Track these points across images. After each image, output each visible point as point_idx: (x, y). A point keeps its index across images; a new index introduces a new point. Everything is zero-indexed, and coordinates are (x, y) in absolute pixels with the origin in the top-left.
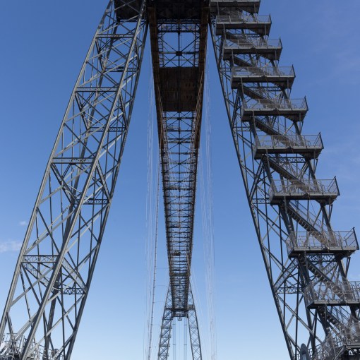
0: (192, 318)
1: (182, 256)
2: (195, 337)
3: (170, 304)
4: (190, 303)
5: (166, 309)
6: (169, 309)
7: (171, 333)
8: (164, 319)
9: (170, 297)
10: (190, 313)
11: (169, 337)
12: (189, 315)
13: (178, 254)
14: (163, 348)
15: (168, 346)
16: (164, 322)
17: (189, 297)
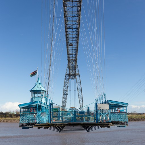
0: (78, 79)
1: (73, 46)
2: (79, 86)
3: (68, 73)
4: (77, 72)
5: (66, 75)
6: (68, 75)
7: (69, 85)
8: (65, 79)
9: (68, 70)
10: (77, 76)
11: (68, 87)
12: (77, 77)
13: (72, 45)
14: (65, 91)
15: (67, 91)
16: (66, 80)
17: (77, 70)
